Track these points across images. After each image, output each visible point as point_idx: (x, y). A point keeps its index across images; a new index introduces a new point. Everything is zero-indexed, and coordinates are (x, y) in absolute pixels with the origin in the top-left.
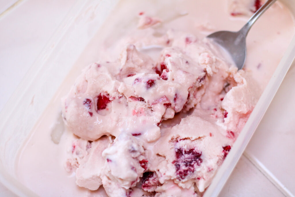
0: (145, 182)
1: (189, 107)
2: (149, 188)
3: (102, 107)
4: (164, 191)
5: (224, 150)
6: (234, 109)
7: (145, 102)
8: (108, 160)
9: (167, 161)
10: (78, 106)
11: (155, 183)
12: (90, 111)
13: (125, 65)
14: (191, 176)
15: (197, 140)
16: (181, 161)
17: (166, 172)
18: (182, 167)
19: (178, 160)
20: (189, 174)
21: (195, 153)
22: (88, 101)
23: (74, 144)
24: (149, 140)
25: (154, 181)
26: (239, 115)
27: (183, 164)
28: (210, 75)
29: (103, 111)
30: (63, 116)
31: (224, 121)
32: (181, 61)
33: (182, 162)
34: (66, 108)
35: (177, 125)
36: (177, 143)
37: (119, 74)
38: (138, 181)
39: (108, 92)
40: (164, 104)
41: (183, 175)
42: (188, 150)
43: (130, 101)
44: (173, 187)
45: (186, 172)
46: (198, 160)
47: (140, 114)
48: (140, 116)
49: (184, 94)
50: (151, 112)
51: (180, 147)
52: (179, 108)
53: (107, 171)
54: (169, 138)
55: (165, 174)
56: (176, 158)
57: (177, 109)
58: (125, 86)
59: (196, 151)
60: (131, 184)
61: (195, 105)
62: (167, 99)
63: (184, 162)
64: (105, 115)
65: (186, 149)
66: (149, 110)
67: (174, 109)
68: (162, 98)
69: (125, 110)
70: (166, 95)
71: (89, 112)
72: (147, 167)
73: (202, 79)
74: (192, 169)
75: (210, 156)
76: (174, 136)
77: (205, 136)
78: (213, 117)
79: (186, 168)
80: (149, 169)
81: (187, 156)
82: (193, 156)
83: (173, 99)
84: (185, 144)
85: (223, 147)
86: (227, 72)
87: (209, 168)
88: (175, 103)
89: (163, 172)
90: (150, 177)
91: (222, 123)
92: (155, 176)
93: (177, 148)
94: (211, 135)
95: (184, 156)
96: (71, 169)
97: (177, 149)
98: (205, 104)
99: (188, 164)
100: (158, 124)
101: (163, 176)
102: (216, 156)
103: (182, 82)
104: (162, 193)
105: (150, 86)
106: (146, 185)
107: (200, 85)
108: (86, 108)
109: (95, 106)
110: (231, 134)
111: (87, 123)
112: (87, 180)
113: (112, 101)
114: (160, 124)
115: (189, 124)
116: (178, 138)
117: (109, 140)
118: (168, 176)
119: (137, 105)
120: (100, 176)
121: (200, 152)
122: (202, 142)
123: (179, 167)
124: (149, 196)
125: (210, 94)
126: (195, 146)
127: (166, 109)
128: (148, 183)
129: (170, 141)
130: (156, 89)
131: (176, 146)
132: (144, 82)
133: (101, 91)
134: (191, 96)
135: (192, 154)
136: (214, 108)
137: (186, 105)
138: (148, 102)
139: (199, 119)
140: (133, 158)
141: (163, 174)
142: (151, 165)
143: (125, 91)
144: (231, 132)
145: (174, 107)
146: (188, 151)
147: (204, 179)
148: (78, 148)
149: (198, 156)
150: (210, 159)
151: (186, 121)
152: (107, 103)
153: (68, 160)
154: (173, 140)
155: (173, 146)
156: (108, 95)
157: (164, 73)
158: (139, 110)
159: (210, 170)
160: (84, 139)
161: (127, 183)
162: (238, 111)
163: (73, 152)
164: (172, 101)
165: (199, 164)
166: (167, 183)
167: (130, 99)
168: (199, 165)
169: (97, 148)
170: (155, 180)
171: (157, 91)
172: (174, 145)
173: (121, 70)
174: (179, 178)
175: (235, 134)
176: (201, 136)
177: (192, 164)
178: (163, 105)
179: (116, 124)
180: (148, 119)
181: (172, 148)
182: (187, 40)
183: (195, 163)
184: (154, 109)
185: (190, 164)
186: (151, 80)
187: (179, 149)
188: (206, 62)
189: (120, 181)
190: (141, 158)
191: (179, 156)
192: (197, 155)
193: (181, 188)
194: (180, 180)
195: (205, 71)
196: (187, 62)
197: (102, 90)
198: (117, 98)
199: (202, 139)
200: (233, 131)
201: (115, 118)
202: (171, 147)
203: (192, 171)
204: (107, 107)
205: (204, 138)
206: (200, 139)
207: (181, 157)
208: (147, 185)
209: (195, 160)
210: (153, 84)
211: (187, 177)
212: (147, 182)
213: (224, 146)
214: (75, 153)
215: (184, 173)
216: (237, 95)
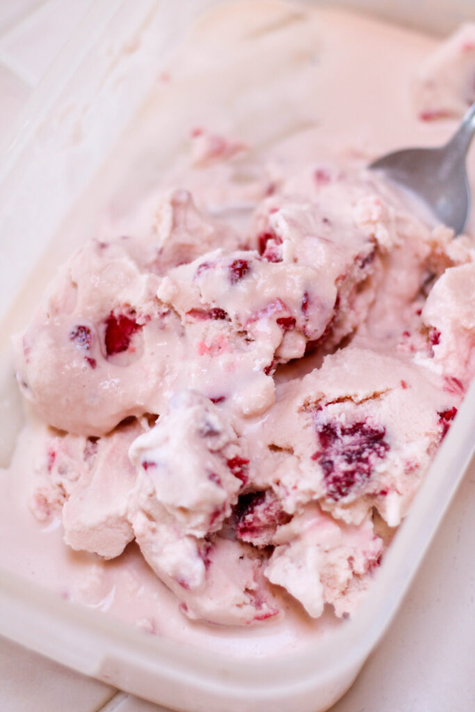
0: (244, 519)
1: (339, 334)
2: (255, 534)
3: (118, 346)
4: (296, 537)
5: (442, 419)
6: (455, 322)
7: (230, 320)
8: (145, 466)
9: (299, 458)
10: (57, 344)
11: (271, 517)
12: (88, 354)
13: (170, 238)
14: (363, 487)
15: (370, 400)
16: (335, 451)
17: (297, 481)
18: (338, 464)
19: (328, 450)
20: (359, 481)
21: (367, 431)
22: (82, 331)
23: (51, 448)
24: (246, 410)
25: (270, 513)
26: (469, 337)
27: (340, 457)
28: (386, 249)
29: (123, 356)
30: (19, 378)
31: (432, 355)
32: (311, 219)
33: (337, 454)
34: (27, 351)
35: (315, 370)
36: (320, 412)
37: (157, 262)
38: (229, 513)
39: (133, 304)
40: (280, 321)
41: (342, 484)
42: (351, 426)
43: (191, 323)
44: (318, 524)
45: (350, 475)
46: (377, 445)
47: (218, 351)
48: (218, 355)
49: (327, 292)
50: (246, 344)
51: (327, 420)
52: (316, 328)
53: (144, 496)
54: (299, 402)
55: (295, 488)
56: (321, 446)
57: (313, 330)
58: (175, 283)
59: (369, 427)
60: (209, 521)
61: (355, 330)
62: (285, 307)
63: (343, 454)
64: (128, 365)
65: (344, 424)
66: (241, 341)
67: (303, 332)
68: (273, 302)
69: (178, 346)
70: (282, 296)
71: (86, 357)
72: (247, 477)
73: (367, 260)
74: (365, 467)
75: (406, 435)
76: (309, 398)
77: (390, 389)
78: (403, 350)
79: (350, 468)
80: (254, 482)
81: (347, 439)
82: (363, 437)
83: (300, 305)
84: (339, 411)
85: (438, 413)
86: (427, 243)
87: (408, 464)
88: (305, 314)
89: (290, 483)
90: (257, 504)
91: (430, 359)
92: (269, 499)
93: (322, 423)
94: (404, 385)
95: (342, 442)
96: (48, 513)
97: (320, 424)
98: (379, 328)
99: (354, 457)
100: (267, 371)
101: (292, 492)
102: (423, 435)
103: (319, 262)
104: (291, 544)
105: (238, 276)
106: (247, 525)
107: (364, 277)
108: (78, 347)
109: (100, 344)
110: (453, 383)
111: (84, 386)
112: (93, 529)
113: (144, 328)
114: (273, 371)
115: (346, 366)
116: (320, 400)
117: (141, 428)
118: (303, 492)
119: (207, 329)
120: (126, 514)
121: (381, 429)
122: (382, 402)
123: (330, 467)
124: (258, 558)
125: (387, 302)
126: (366, 416)
127: (284, 335)
128: (254, 519)
129: (301, 411)
130: (256, 283)
131: (318, 419)
132: (222, 267)
133: (113, 305)
134: (344, 302)
135: (361, 435)
136: (402, 331)
137: (332, 324)
138: (237, 318)
139: (369, 354)
140: (212, 451)
141: (290, 489)
142: (258, 473)
143: (175, 297)
144: (455, 380)
145: (304, 327)
146: (349, 429)
147: (398, 492)
148: (62, 458)
149: (376, 438)
150: (407, 442)
151: (338, 361)
152: (130, 334)
153: (39, 489)
154: (308, 407)
155: (310, 421)
156: (133, 312)
157: (271, 248)
158: (215, 343)
159: (411, 469)
160: (76, 435)
161: (201, 519)
162: (465, 326)
163: (50, 468)
164: (296, 313)
165: (382, 455)
166: (303, 514)
167: (190, 318)
168: (382, 457)
169: (113, 451)
170: (271, 508)
171: (259, 286)
172: (313, 418)
173: (161, 252)
174: (333, 492)
175: (464, 385)
176: (379, 389)
177: (364, 455)
178: (276, 323)
179: (158, 383)
180: (240, 358)
181: (308, 426)
182: (321, 177)
183: (370, 453)
184: (252, 334)
185: (358, 456)
186: (241, 262)
187: (326, 424)
188: (375, 217)
189: (180, 517)
190: (231, 453)
191: (328, 441)
192: (373, 436)
193: (340, 523)
194: (336, 500)
195: (373, 240)
196: (326, 221)
197: (114, 302)
198: (156, 316)
199: (382, 396)
200: (457, 376)
201: (153, 368)
202: (305, 423)
203: (365, 472)
204: (131, 345)
205: (386, 395)
206: (377, 399)
207: (334, 443)
208: (250, 527)
209: (370, 447)
210: (246, 270)
211: (354, 488)
212: (249, 518)
213: (441, 410)
214: (55, 469)
215: (345, 479)
216: (461, 288)
